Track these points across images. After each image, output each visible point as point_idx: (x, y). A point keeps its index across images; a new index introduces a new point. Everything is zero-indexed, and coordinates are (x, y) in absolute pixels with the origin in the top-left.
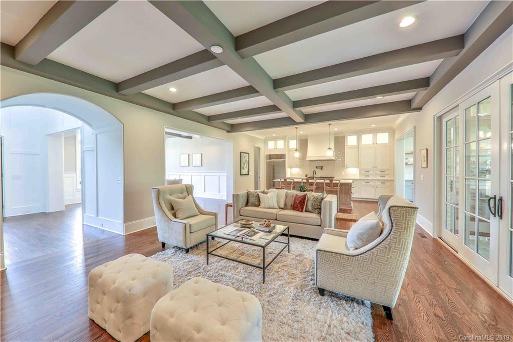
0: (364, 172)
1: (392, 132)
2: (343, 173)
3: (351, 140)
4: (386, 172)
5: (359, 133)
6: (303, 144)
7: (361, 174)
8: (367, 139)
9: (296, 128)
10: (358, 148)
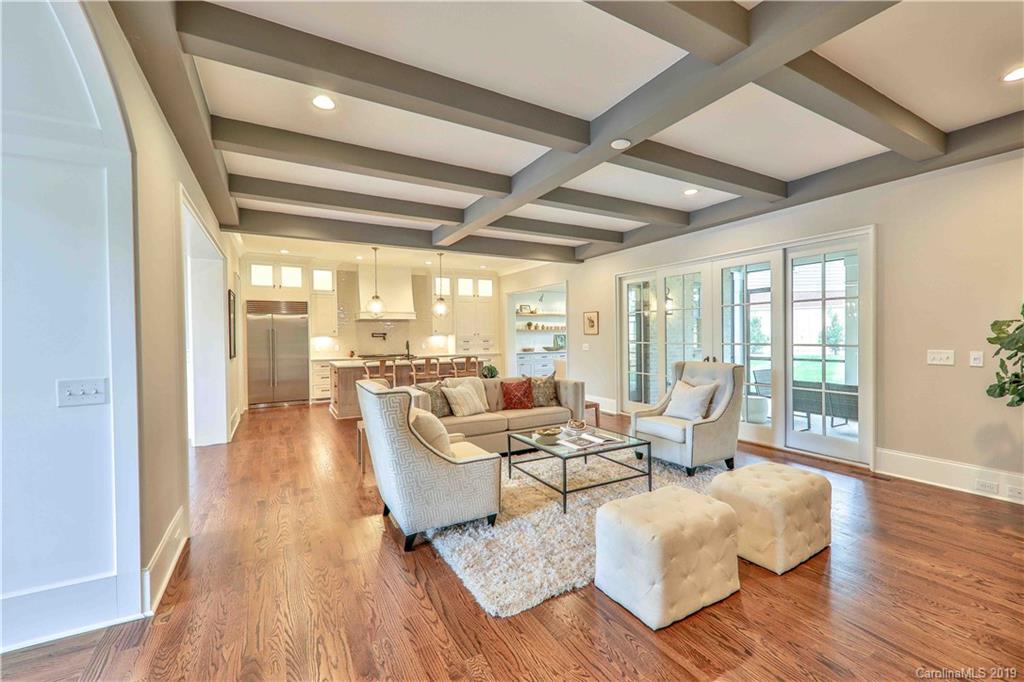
0: (462, 343)
1: (498, 281)
2: (424, 346)
3: (442, 286)
4: (491, 342)
5: (454, 276)
6: (347, 280)
7: (457, 346)
8: (465, 287)
9: (375, 249)
10: (453, 299)
